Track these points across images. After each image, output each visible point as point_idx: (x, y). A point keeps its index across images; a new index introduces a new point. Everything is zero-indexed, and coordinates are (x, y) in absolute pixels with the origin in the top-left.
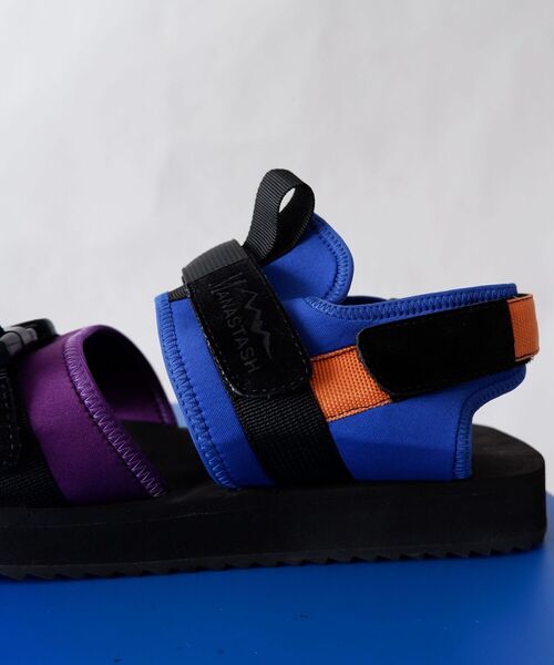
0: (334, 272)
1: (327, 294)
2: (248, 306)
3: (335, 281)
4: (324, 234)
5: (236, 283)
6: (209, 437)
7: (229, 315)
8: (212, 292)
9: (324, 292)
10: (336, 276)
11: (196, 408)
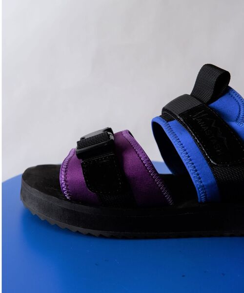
0: (238, 110)
1: (237, 119)
2: (213, 126)
3: (239, 114)
4: (232, 93)
5: (203, 115)
6: (201, 182)
7: (205, 129)
8: (194, 119)
9: (235, 119)
10: (240, 112)
11: (195, 169)
